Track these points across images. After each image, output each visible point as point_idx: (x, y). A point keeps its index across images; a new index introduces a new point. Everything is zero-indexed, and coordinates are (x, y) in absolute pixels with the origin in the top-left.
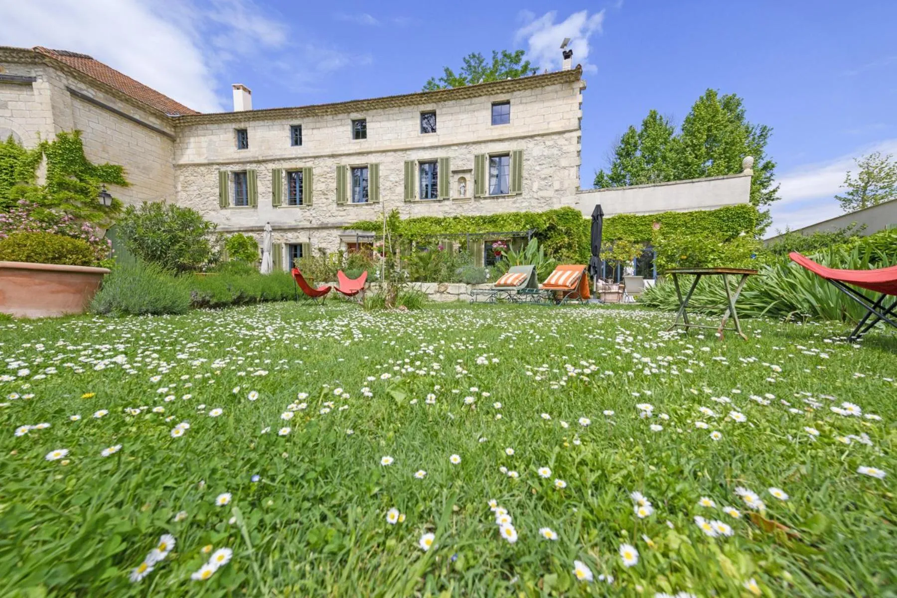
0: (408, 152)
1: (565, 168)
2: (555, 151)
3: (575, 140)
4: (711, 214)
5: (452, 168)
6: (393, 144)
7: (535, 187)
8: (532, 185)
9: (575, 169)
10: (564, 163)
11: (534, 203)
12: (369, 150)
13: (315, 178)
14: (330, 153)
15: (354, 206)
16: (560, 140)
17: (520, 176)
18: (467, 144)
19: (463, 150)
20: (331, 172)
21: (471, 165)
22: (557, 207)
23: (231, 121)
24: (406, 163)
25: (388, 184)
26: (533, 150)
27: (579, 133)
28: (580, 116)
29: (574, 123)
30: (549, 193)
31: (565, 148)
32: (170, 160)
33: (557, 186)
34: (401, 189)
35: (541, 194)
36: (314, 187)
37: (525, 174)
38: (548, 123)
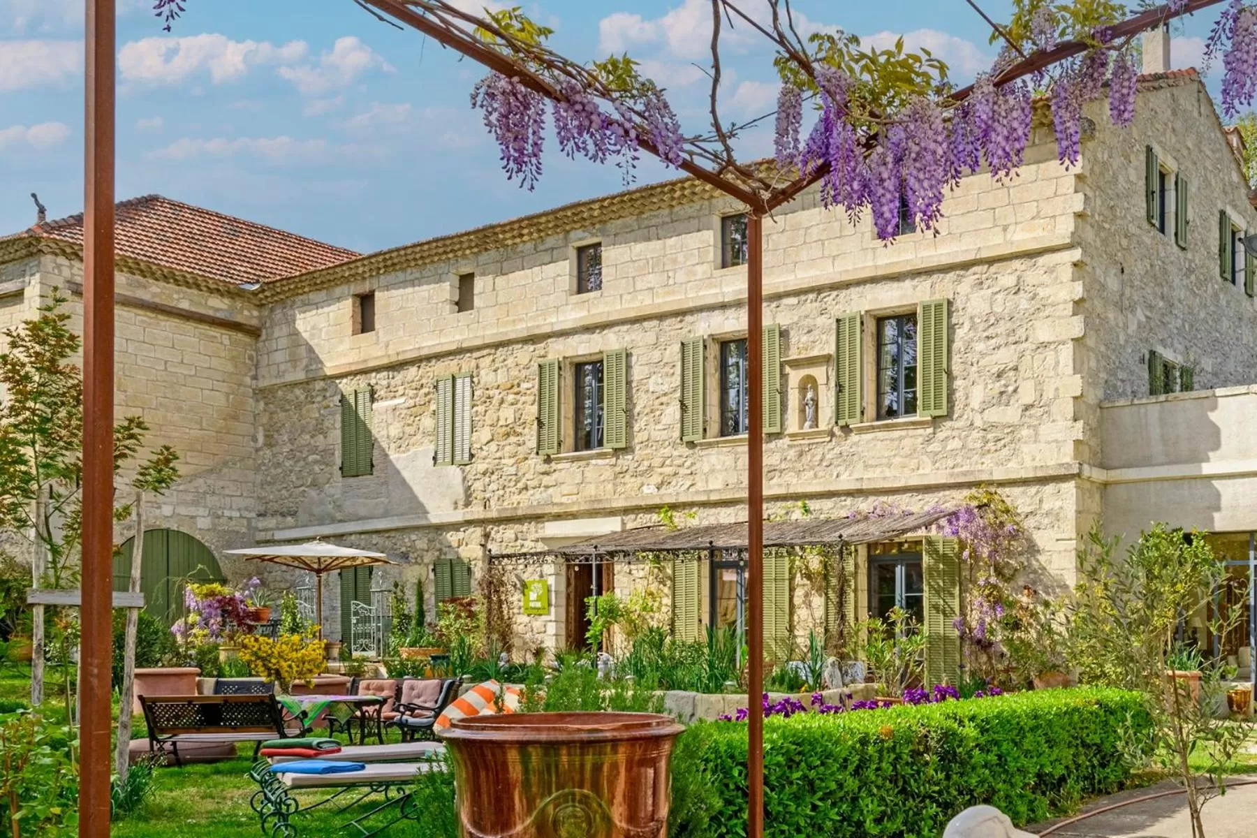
0: (689, 318)
1: (1044, 345)
2: (1021, 302)
3: (1067, 272)
6: (658, 301)
8: (971, 393)
9: (1070, 345)
10: (1043, 332)
12: (604, 319)
14: (525, 334)
15: (574, 460)
16: (1034, 273)
17: (944, 372)
18: (818, 290)
19: (810, 305)
20: (526, 379)
21: (830, 345)
22: (1029, 451)
23: (346, 280)
24: (684, 346)
25: (647, 400)
26: (969, 299)
27: (1077, 254)
28: (1079, 207)
29: (1064, 229)
31: (1042, 292)
32: (248, 380)
33: (1028, 393)
34: (674, 412)
35: (992, 415)
37: (954, 364)
38: (1005, 229)
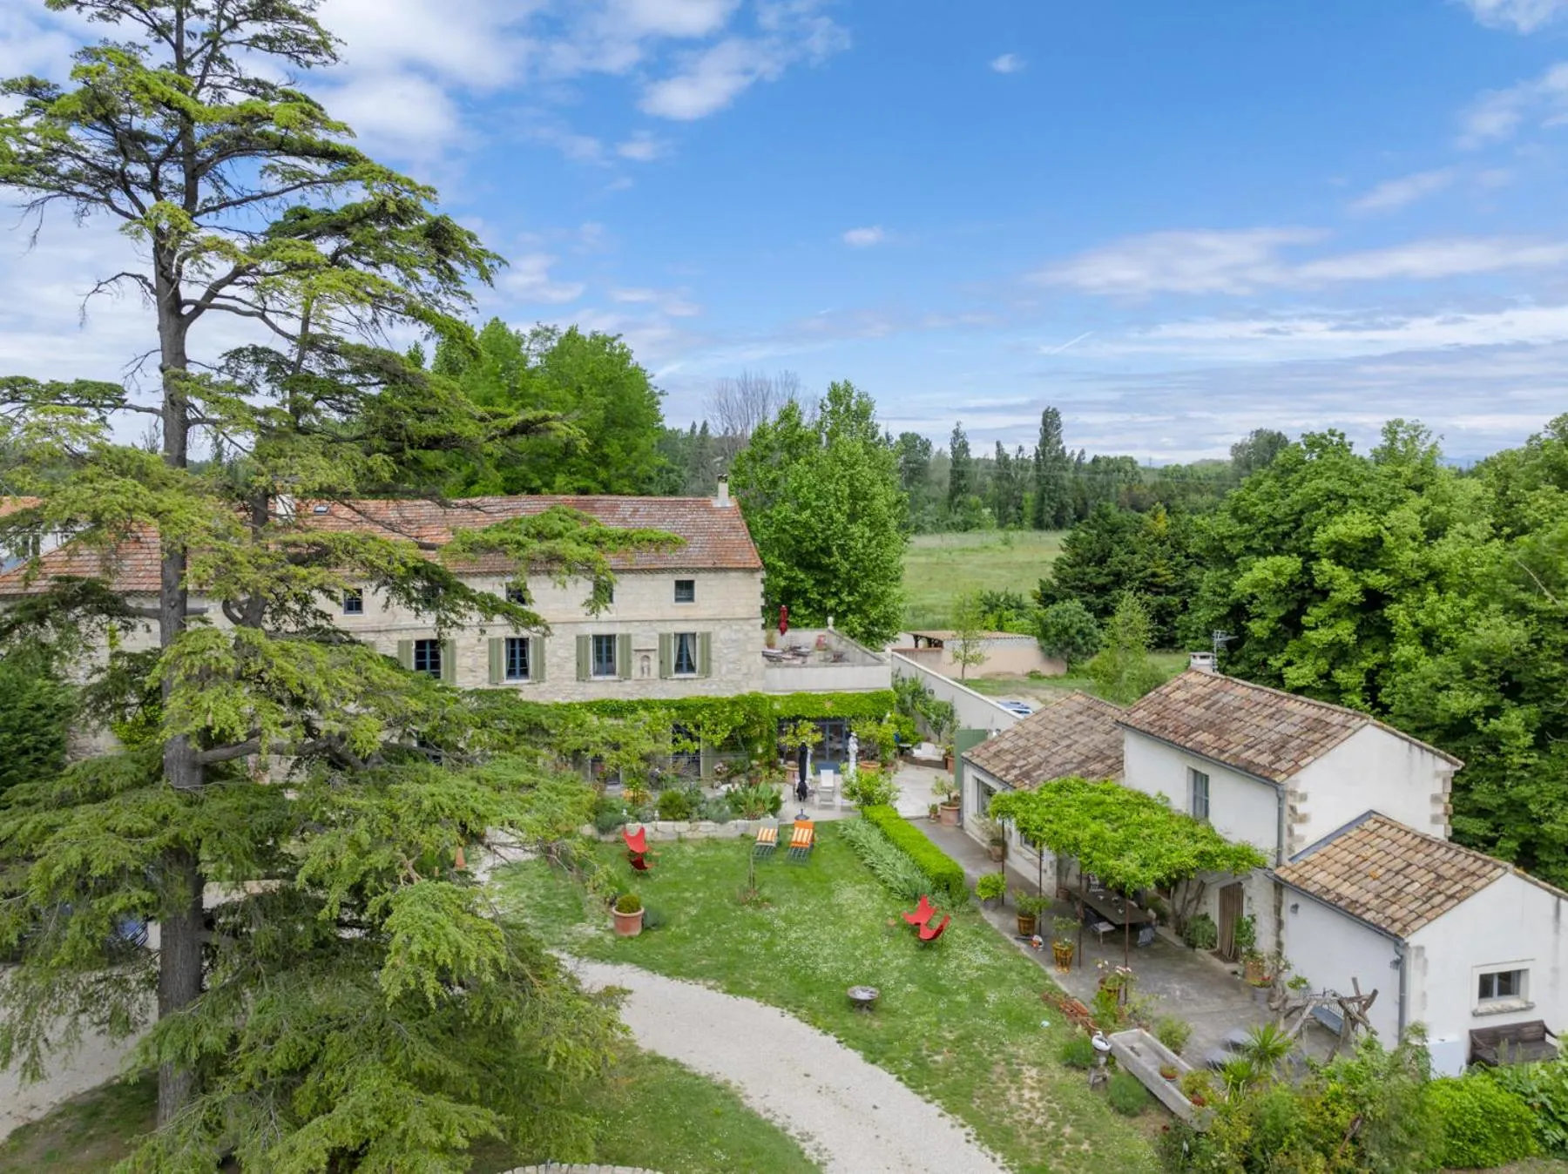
0: (580, 626)
1: (751, 653)
2: (741, 636)
4: (868, 696)
5: (634, 646)
6: (562, 616)
7: (724, 669)
8: (720, 667)
10: (750, 648)
11: (723, 686)
13: (459, 652)
16: (744, 626)
17: (709, 659)
18: (650, 621)
19: (646, 627)
20: (481, 645)
21: (655, 645)
22: (746, 691)
24: (579, 638)
25: (555, 660)
26: (721, 634)
27: (763, 621)
28: (763, 604)
29: (759, 611)
30: (738, 677)
31: (750, 634)
33: (744, 670)
34: (572, 666)
35: (730, 677)
36: (458, 662)
37: (713, 657)
38: (734, 609)
